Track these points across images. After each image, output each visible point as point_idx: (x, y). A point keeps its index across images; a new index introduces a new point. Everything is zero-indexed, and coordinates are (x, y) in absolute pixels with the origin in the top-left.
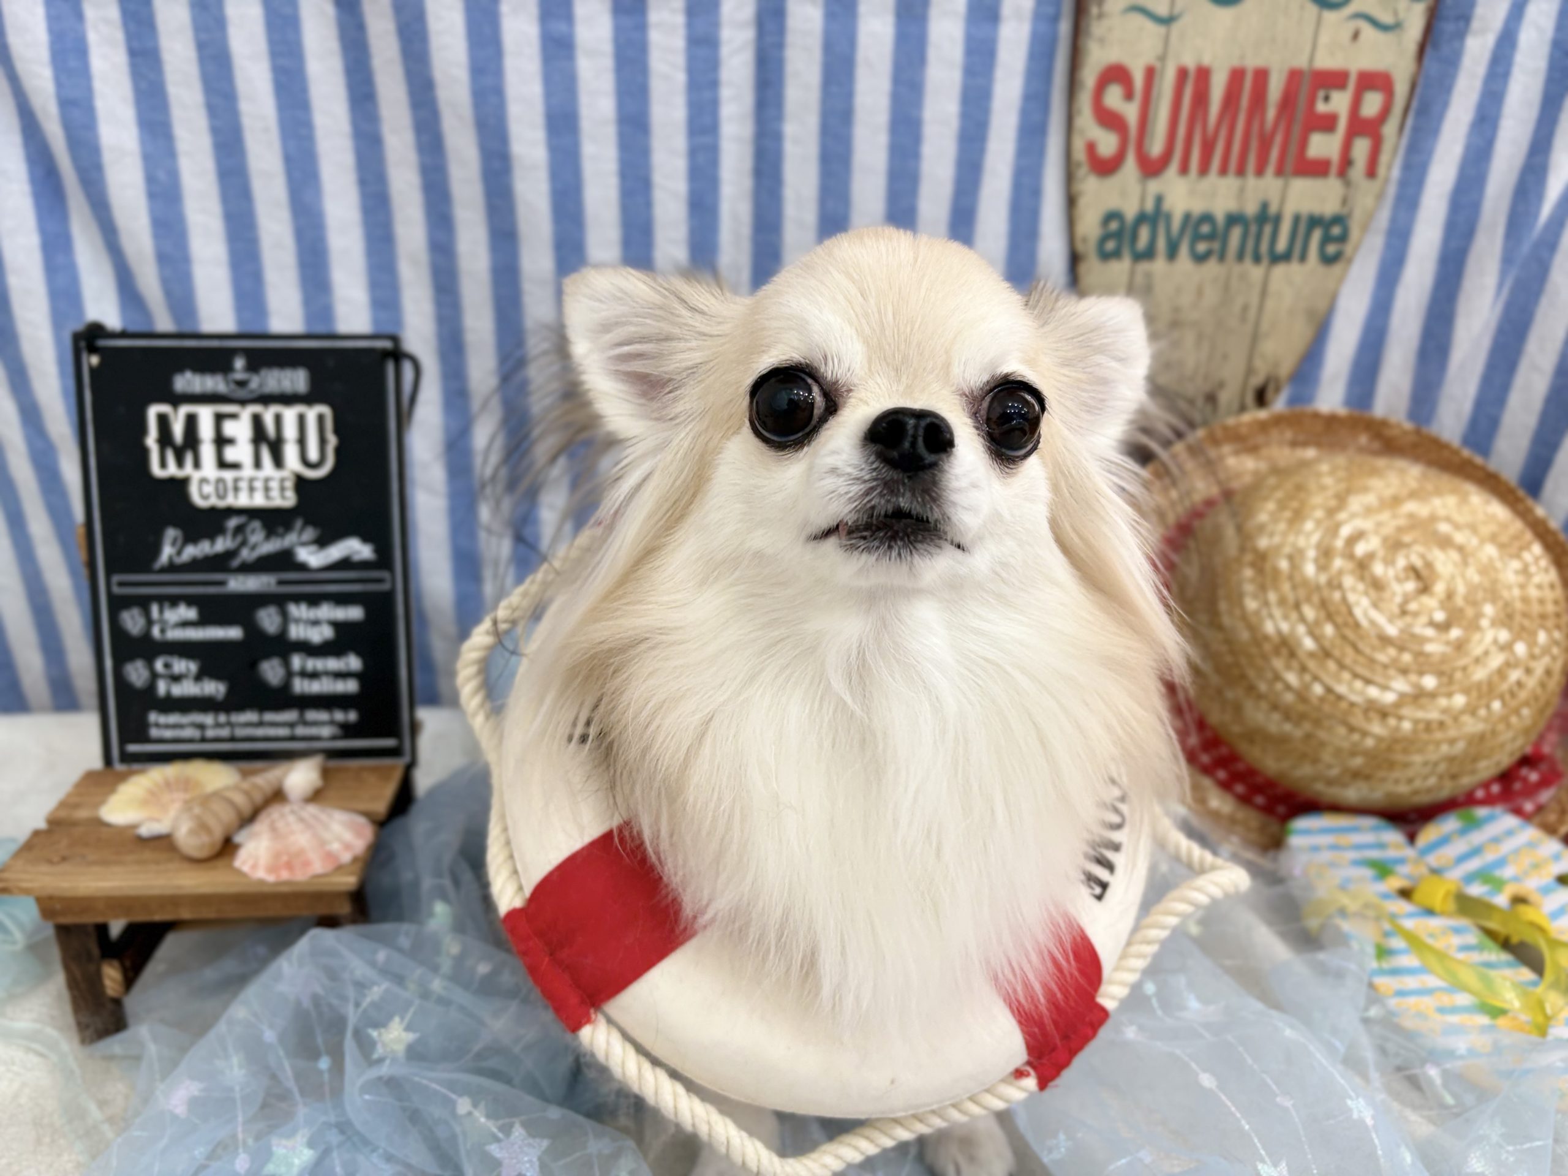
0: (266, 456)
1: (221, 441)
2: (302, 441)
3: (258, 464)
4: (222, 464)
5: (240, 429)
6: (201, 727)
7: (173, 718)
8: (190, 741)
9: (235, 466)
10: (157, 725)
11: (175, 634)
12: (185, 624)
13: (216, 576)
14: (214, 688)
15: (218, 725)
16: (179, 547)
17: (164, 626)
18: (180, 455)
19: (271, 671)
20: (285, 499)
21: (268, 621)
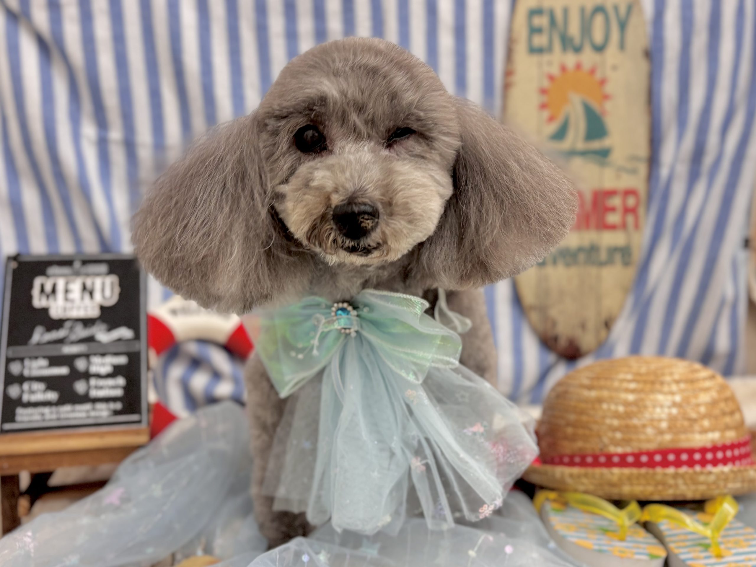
0: (87, 296)
1: (67, 291)
2: (103, 290)
3: (82, 298)
4: (66, 299)
5: (76, 286)
6: (43, 414)
7: (30, 411)
8: (37, 421)
9: (72, 301)
10: (22, 415)
11: (36, 373)
12: (41, 368)
13: (58, 346)
14: (52, 396)
15: (51, 413)
16: (42, 334)
17: (30, 369)
18: (48, 297)
19: (80, 387)
20: (94, 312)
21: (81, 365)
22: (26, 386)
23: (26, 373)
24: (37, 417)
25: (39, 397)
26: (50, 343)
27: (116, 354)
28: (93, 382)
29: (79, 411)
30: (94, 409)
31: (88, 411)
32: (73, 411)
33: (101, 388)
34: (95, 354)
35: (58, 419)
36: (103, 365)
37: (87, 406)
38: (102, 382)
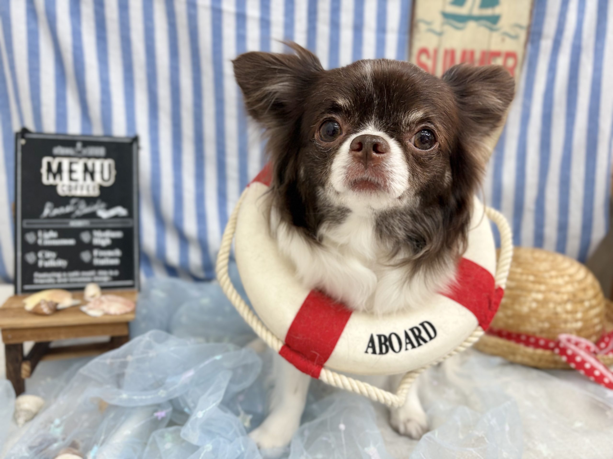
0: (88, 177)
1: (71, 171)
2: (102, 172)
3: (85, 179)
4: (71, 179)
5: (79, 167)
6: (56, 278)
7: (44, 275)
8: (51, 284)
9: (76, 180)
10: (38, 278)
11: (48, 243)
12: (52, 239)
13: (66, 221)
14: (62, 263)
15: (63, 277)
16: (52, 210)
17: (43, 239)
18: (55, 176)
19: (85, 256)
20: (95, 192)
21: (85, 237)
22: (40, 254)
23: (40, 242)
24: (51, 281)
25: (52, 263)
26: (58, 217)
27: (114, 229)
28: (96, 252)
29: (85, 277)
30: (97, 275)
31: (92, 277)
32: (80, 276)
33: (102, 258)
34: (97, 229)
35: (68, 282)
36: (104, 238)
37: (92, 273)
38: (103, 253)
